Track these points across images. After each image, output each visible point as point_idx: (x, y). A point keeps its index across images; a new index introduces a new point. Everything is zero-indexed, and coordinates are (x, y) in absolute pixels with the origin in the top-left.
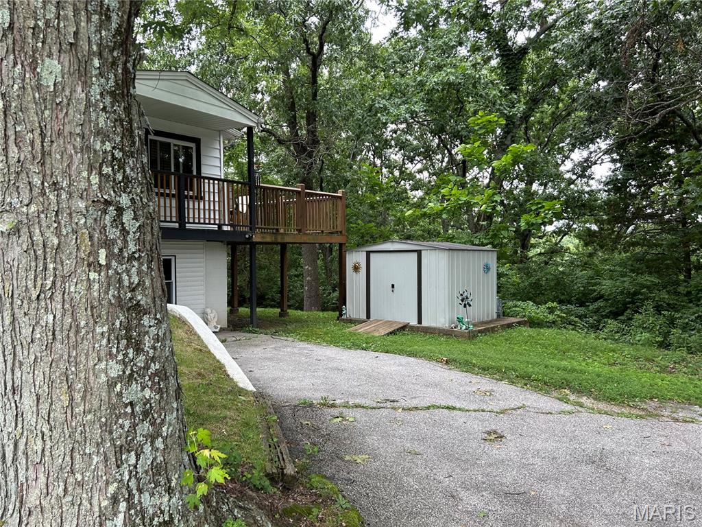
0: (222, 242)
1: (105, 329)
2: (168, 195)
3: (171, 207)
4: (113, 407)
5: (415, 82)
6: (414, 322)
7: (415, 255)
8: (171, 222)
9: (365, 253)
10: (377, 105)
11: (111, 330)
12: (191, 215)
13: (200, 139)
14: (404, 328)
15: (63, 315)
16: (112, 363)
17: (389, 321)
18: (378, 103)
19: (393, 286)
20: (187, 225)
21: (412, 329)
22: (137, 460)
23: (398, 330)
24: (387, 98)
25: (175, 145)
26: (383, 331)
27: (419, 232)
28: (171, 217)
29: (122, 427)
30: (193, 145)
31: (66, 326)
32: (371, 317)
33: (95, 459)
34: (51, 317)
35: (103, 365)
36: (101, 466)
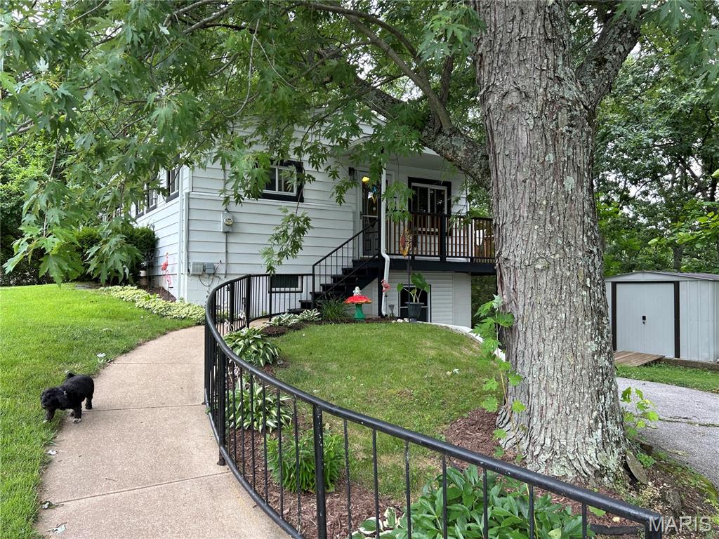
0: (467, 273)
1: (590, 323)
2: (424, 233)
3: (435, 243)
4: (594, 368)
5: (656, 105)
6: (670, 355)
7: (672, 287)
8: (435, 256)
9: (610, 284)
10: (613, 133)
11: (593, 324)
12: (450, 250)
13: (450, 183)
14: (659, 361)
15: (570, 314)
16: (593, 343)
17: (640, 354)
18: (614, 130)
19: (644, 318)
20: (447, 258)
21: (669, 361)
22: (605, 401)
23: (652, 362)
24: (623, 124)
25: (431, 189)
26: (636, 363)
27: (649, 262)
28: (435, 252)
29: (598, 380)
30: (445, 188)
31: (571, 321)
32: (617, 348)
33: (587, 396)
34: (564, 315)
35: (589, 344)
36: (589, 400)
